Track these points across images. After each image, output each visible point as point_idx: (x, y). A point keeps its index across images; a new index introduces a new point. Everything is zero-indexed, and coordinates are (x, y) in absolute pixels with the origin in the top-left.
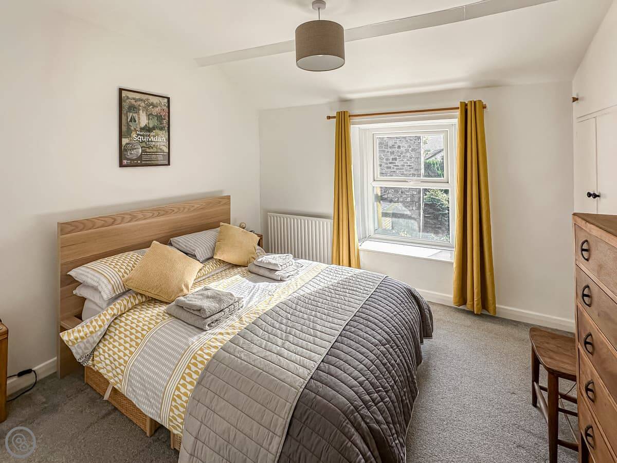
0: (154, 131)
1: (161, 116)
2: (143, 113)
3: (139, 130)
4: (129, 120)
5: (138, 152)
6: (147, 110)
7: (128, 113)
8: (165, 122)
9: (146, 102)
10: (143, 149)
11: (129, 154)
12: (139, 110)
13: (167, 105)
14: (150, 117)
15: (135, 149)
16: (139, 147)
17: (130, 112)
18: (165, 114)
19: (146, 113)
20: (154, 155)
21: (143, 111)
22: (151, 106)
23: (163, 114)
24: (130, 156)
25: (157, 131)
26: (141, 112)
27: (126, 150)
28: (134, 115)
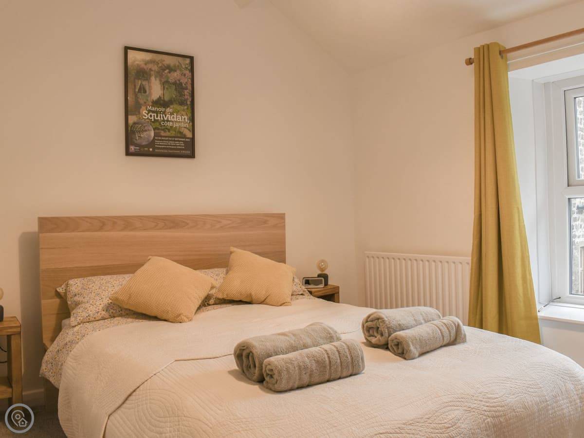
0: (172, 106)
1: (181, 84)
2: (156, 80)
3: (151, 104)
4: (137, 90)
5: (150, 136)
6: (161, 76)
7: (136, 81)
8: (187, 93)
9: (160, 65)
10: (157, 131)
11: (137, 138)
12: (150, 76)
13: (189, 68)
14: (166, 87)
15: (146, 131)
16: (151, 128)
17: (139, 79)
18: (186, 80)
19: (160, 80)
20: (172, 140)
21: (156, 77)
22: (167, 71)
23: (184, 80)
24: (138, 142)
25: (176, 106)
26: (153, 78)
27: (133, 132)
28: (144, 83)
